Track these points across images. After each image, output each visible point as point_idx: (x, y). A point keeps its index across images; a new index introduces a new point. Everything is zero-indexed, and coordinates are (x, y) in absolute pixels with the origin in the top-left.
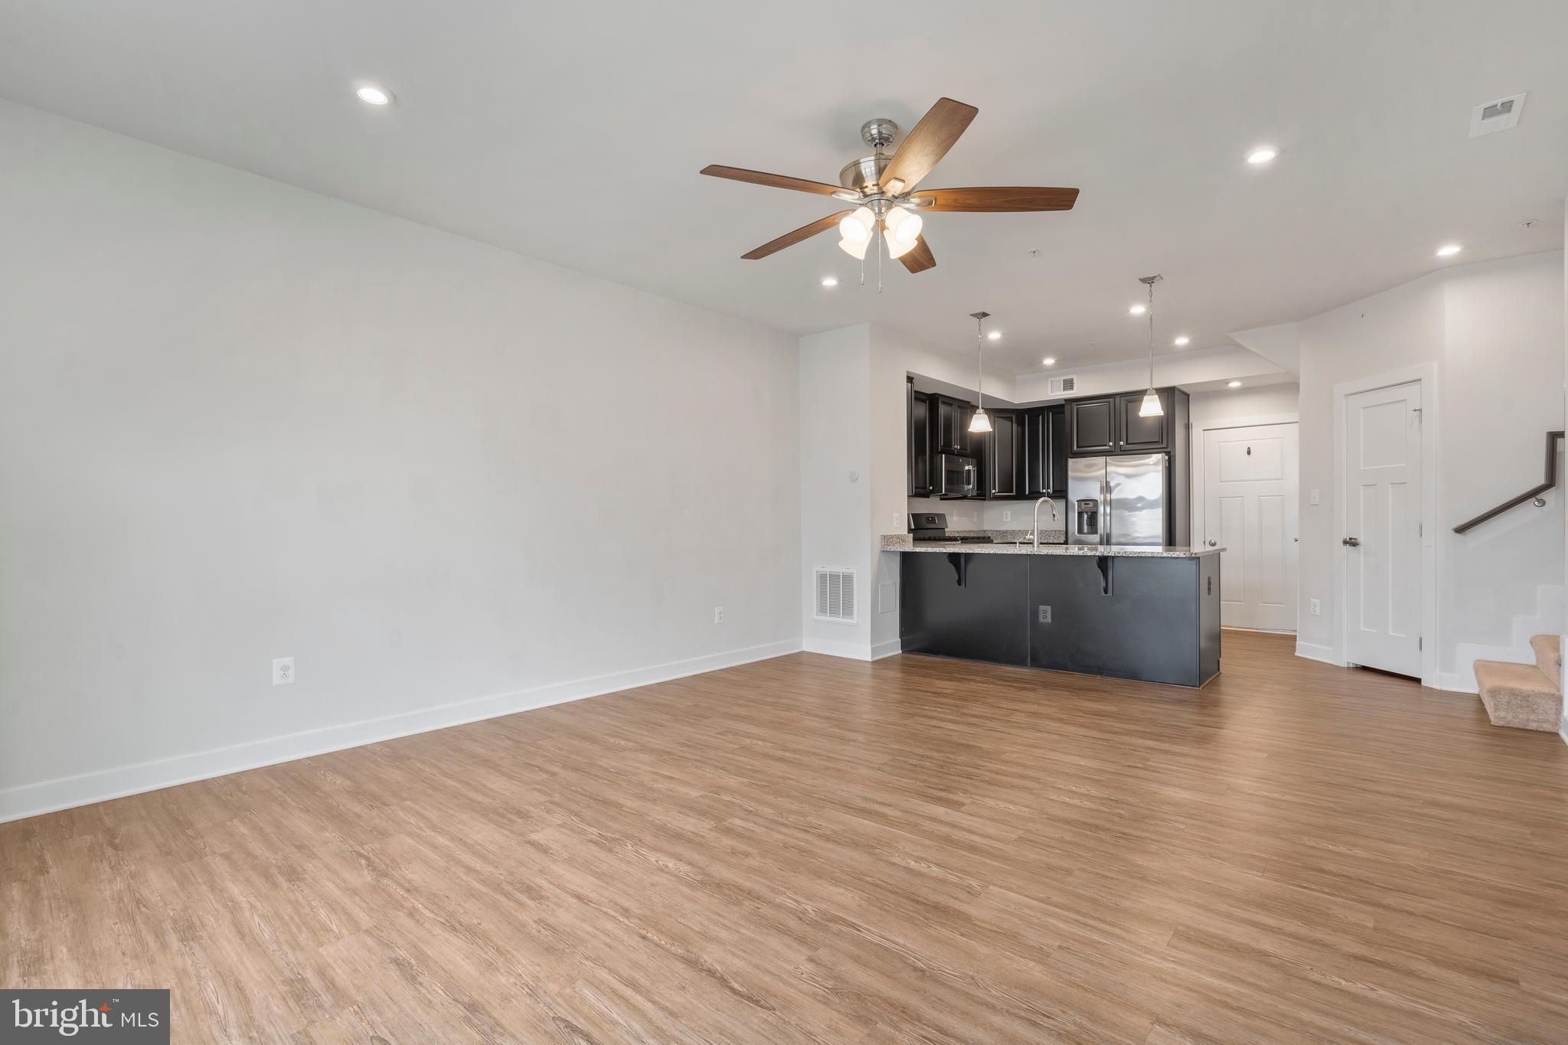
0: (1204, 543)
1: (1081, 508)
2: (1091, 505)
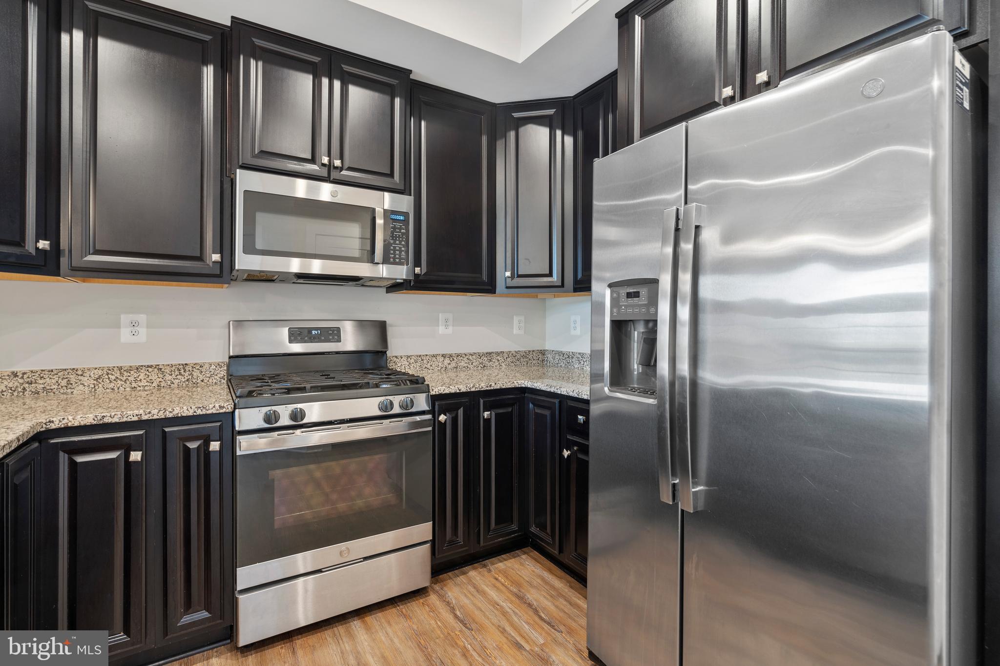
1: (619, 307)
2: (643, 300)
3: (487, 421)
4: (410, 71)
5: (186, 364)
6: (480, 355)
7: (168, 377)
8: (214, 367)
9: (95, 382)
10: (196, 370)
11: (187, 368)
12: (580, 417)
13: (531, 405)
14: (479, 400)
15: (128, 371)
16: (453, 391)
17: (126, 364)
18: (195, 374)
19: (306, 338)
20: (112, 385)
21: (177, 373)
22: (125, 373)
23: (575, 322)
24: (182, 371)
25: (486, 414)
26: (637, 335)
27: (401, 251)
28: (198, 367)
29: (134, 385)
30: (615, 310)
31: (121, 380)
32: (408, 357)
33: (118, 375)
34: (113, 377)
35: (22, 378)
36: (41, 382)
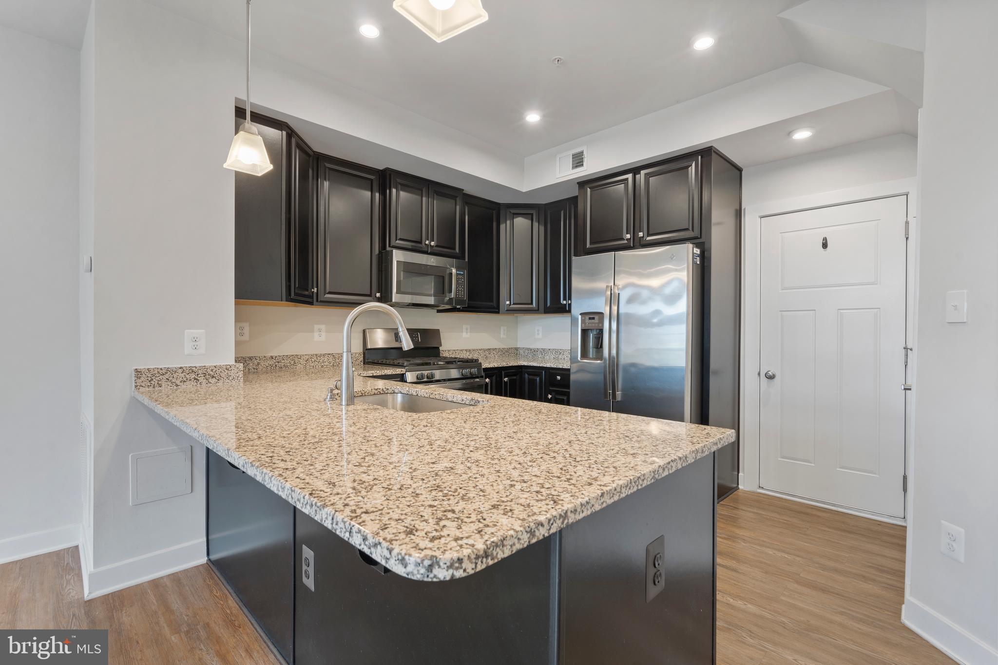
0: (759, 374)
1: (585, 323)
2: (596, 320)
3: (506, 383)
4: (463, 190)
6: (485, 350)
7: (338, 361)
8: (358, 356)
9: (306, 362)
12: (558, 377)
13: (526, 375)
14: (502, 372)
15: (320, 356)
16: (492, 367)
17: (318, 352)
22: (318, 357)
23: (538, 331)
25: (506, 379)
26: (591, 336)
27: (461, 291)
29: (322, 364)
30: (583, 325)
31: (317, 361)
32: (449, 351)
33: (315, 359)
34: (313, 360)
35: (275, 359)
36: (283, 362)
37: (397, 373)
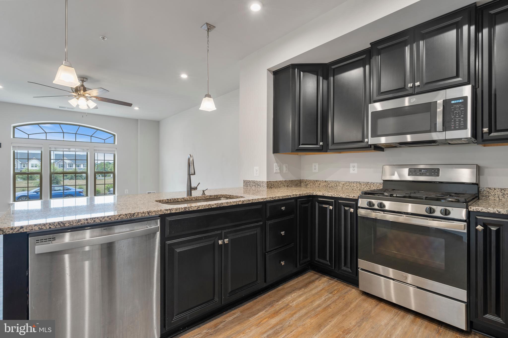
5: (368, 182)
7: (363, 187)
8: (378, 184)
9: (343, 186)
10: (372, 185)
11: (369, 184)
15: (351, 183)
17: (350, 180)
18: (371, 186)
19: (418, 174)
20: (347, 187)
21: (365, 185)
22: (350, 184)
24: (367, 185)
28: (373, 184)
29: (353, 188)
31: (349, 186)
34: (347, 185)
35: (327, 182)
36: (331, 184)
37: (350, 198)
